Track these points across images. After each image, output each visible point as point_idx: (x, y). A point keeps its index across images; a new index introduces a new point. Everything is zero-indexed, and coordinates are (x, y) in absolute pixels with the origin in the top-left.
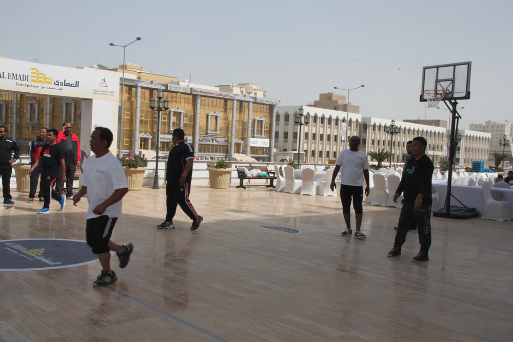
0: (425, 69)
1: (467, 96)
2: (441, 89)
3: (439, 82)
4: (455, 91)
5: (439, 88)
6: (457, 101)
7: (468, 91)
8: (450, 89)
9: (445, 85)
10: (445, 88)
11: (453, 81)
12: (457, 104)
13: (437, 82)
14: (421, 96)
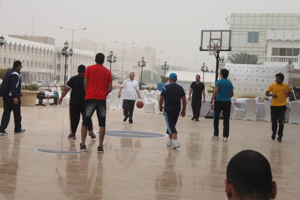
0: (203, 31)
1: (230, 50)
3: (212, 40)
4: (223, 46)
5: (212, 44)
6: (220, 52)
7: (230, 46)
8: (219, 45)
9: (216, 42)
10: (216, 44)
11: (221, 40)
13: (211, 40)
14: (200, 47)
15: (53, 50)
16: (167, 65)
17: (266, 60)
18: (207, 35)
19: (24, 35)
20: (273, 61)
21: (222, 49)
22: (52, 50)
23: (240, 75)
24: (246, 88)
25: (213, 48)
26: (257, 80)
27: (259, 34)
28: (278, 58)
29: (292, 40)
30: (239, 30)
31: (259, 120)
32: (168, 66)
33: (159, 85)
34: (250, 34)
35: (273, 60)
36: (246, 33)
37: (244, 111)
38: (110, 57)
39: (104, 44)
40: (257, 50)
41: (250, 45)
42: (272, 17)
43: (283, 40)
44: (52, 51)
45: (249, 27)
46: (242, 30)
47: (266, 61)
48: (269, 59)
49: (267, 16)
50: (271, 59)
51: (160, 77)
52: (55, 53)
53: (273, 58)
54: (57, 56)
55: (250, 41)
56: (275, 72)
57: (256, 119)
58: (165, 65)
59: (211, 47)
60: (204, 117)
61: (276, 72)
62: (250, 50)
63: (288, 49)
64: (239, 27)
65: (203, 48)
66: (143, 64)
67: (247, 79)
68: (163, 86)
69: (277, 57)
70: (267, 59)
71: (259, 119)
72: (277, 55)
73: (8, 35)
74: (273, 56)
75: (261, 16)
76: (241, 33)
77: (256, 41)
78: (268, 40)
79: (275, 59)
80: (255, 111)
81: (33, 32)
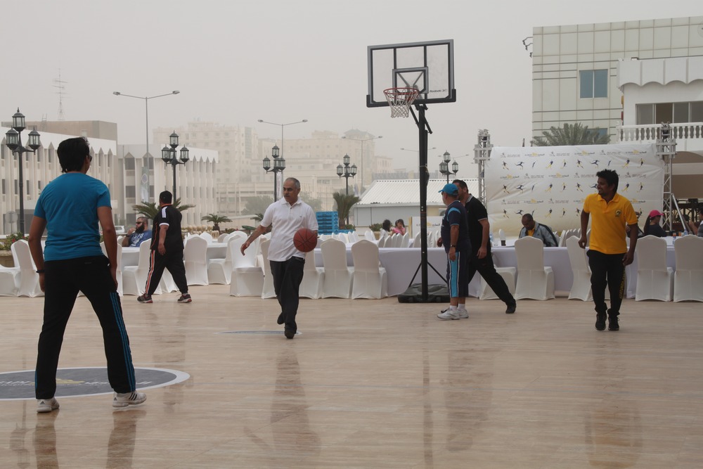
0: (371, 50)
1: (452, 97)
2: (404, 86)
3: (399, 72)
4: (431, 87)
5: (401, 84)
6: (427, 105)
7: (452, 88)
8: (421, 86)
9: (411, 78)
10: (411, 85)
11: (424, 71)
12: (427, 109)
13: (396, 73)
14: (368, 96)
15: (114, 153)
16: (350, 165)
17: (622, 138)
18: (383, 60)
19: (41, 121)
20: (640, 138)
21: (430, 96)
22: (110, 152)
23: (532, 177)
24: (551, 211)
25: (403, 97)
26: (578, 185)
27: (609, 76)
28: (653, 129)
29: (684, 81)
30: (556, 67)
31: (557, 297)
32: (354, 167)
33: (321, 218)
34: (585, 77)
35: (641, 134)
36: (574, 74)
37: (513, 273)
38: (171, 150)
39: (248, 130)
40: (605, 114)
41: (587, 103)
42: (637, 30)
43: (662, 83)
44: (110, 154)
45: (582, 58)
46: (564, 67)
47: (624, 139)
48: (630, 135)
49: (625, 27)
50: (635, 134)
51: (332, 196)
52: (120, 160)
53: (640, 129)
54: (124, 165)
55: (585, 93)
56: (626, 161)
57: (547, 295)
58: (347, 164)
59: (400, 94)
60: (397, 300)
61: (628, 161)
62: (588, 115)
63: (678, 105)
64: (555, 60)
65: (377, 99)
66: (277, 165)
67: (551, 186)
68: (331, 220)
69: (650, 126)
70: (624, 135)
71: (558, 293)
72: (652, 123)
73: (2, 123)
74: (640, 126)
75: (611, 28)
76: (564, 74)
77: (602, 92)
78: (624, 86)
79: (645, 134)
80: (544, 273)
81: (61, 112)
